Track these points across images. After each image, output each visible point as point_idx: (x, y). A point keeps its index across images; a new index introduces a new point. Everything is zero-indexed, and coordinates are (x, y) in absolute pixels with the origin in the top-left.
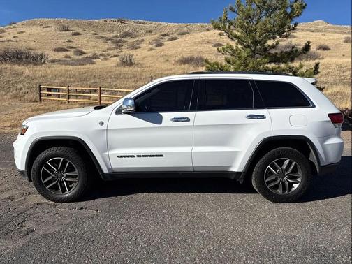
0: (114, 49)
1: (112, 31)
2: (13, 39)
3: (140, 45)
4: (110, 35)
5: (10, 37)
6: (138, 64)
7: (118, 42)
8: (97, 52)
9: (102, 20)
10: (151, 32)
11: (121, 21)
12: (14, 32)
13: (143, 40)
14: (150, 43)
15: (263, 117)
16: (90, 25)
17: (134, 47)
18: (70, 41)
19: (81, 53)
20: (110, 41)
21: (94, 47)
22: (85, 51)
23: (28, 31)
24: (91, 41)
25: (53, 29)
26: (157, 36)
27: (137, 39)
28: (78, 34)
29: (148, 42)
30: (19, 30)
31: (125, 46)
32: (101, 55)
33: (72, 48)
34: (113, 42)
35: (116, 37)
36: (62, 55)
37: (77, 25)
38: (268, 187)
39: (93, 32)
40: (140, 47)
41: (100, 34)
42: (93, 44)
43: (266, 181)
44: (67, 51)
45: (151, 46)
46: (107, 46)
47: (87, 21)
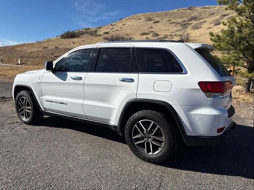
0: (181, 30)
1: (181, 17)
2: (119, 30)
3: (201, 26)
4: (180, 20)
5: (118, 29)
6: (193, 41)
7: (185, 25)
8: (168, 34)
9: (176, 10)
10: (213, 14)
11: (190, 9)
12: (120, 25)
13: (205, 22)
14: (210, 23)
15: (132, 80)
16: (167, 14)
17: (196, 27)
18: (151, 27)
19: (157, 35)
20: (179, 25)
21: (166, 30)
22: (159, 33)
23: (128, 23)
24: (166, 26)
25: (142, 20)
26: (218, 16)
27: (201, 21)
28: (158, 22)
29: (209, 23)
30: (123, 23)
31: (190, 27)
32: (170, 36)
33: (152, 32)
34: (181, 25)
35: (184, 21)
36: (144, 37)
37: (158, 16)
38: (136, 143)
39: (168, 19)
40: (201, 27)
41: (173, 21)
42: (167, 28)
43: (134, 138)
44: (148, 34)
45: (210, 26)
46: (176, 29)
47: (165, 12)
